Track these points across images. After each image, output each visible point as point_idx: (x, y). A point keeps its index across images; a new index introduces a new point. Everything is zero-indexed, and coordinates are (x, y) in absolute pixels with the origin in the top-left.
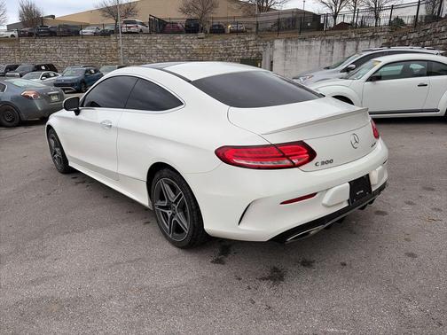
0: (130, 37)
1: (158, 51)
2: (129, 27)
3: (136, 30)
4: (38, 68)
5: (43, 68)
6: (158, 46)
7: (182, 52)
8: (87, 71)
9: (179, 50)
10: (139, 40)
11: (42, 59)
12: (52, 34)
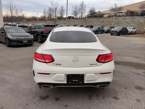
0: (118, 17)
1: (127, 22)
2: (119, 14)
3: (121, 15)
4: (88, 26)
5: (89, 26)
6: (127, 20)
7: (136, 23)
8: (99, 28)
9: (135, 22)
10: (120, 18)
11: (90, 24)
12: (96, 17)
